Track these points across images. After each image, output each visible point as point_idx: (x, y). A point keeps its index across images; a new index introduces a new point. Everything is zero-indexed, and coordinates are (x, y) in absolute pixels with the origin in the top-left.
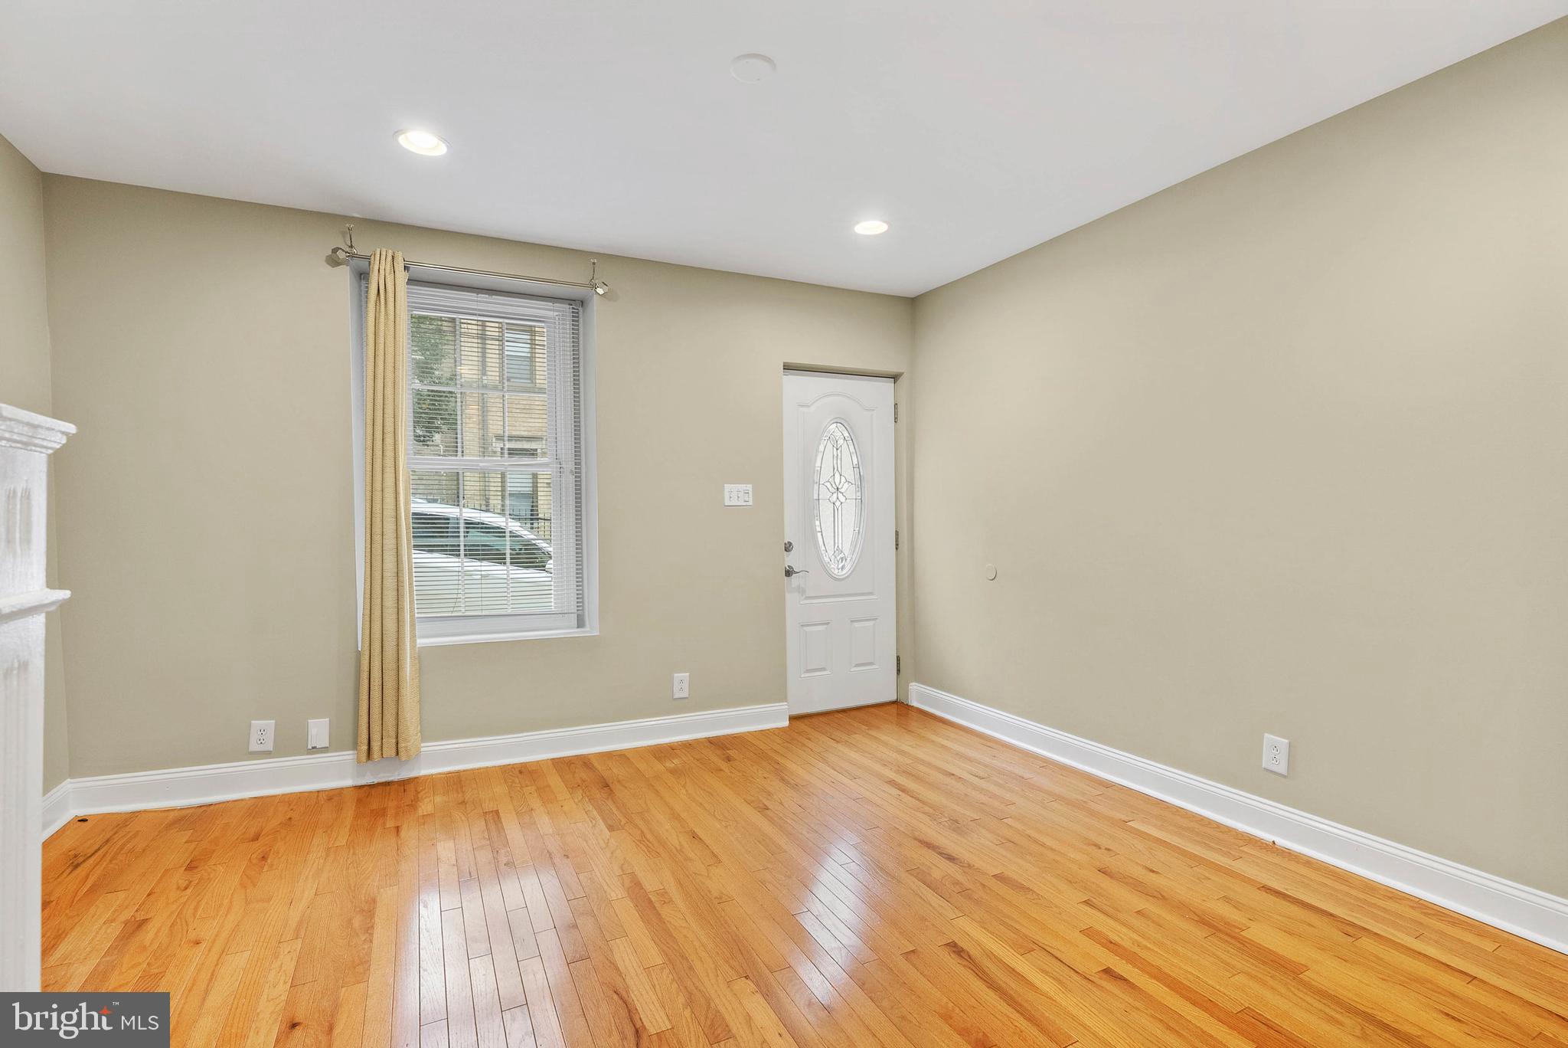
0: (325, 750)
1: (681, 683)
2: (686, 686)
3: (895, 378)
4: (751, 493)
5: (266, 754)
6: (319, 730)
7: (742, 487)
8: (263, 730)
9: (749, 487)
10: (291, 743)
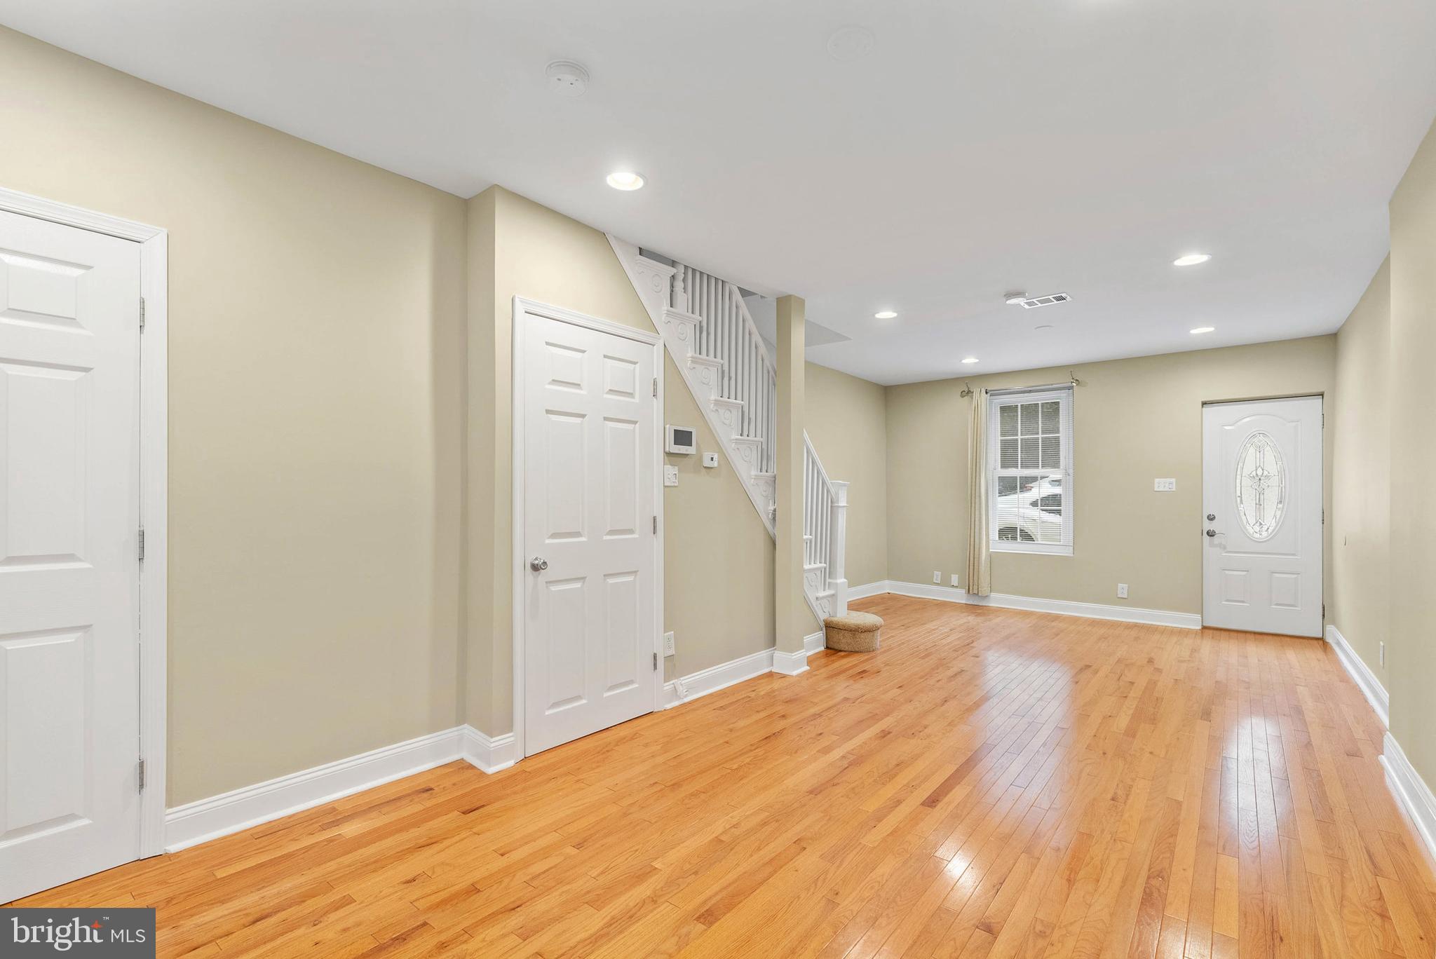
0: (956, 587)
1: (1123, 589)
2: (1126, 591)
3: (1322, 395)
4: (1174, 483)
5: (938, 584)
6: (955, 579)
7: (1168, 480)
8: (937, 576)
9: (1173, 480)
10: (945, 582)
